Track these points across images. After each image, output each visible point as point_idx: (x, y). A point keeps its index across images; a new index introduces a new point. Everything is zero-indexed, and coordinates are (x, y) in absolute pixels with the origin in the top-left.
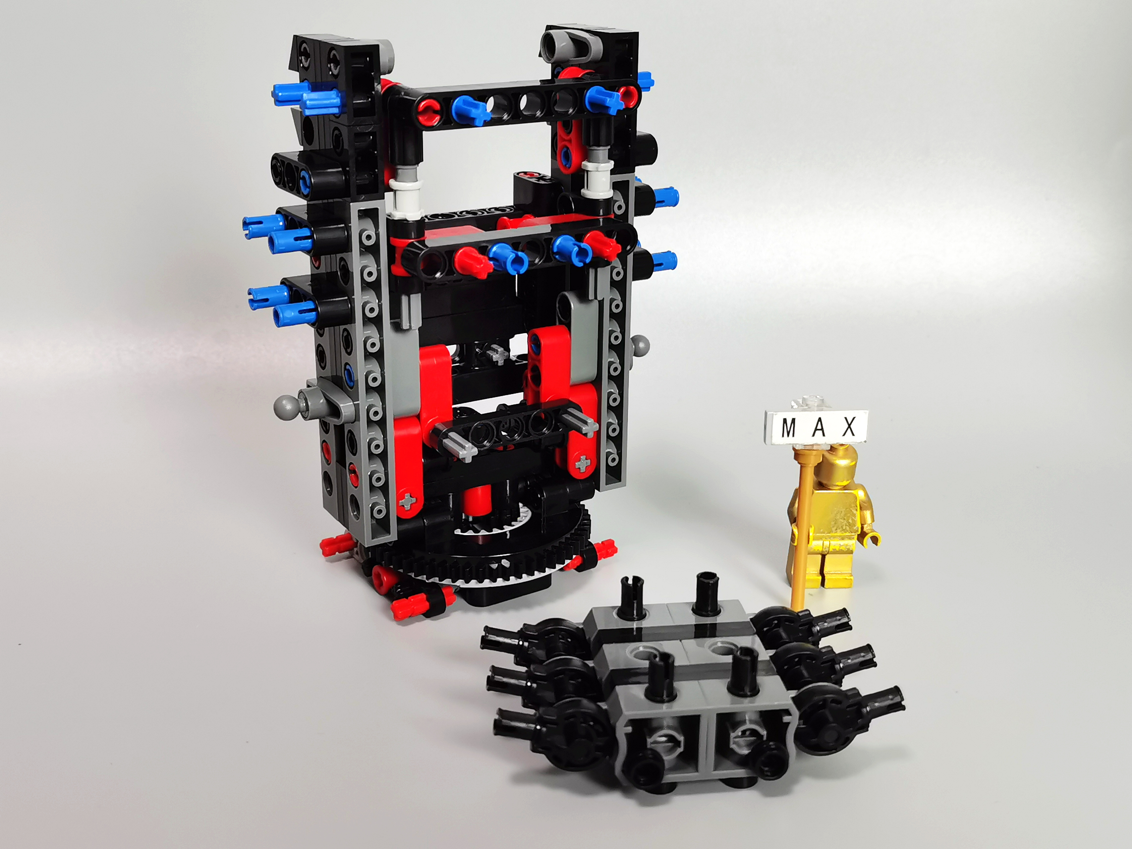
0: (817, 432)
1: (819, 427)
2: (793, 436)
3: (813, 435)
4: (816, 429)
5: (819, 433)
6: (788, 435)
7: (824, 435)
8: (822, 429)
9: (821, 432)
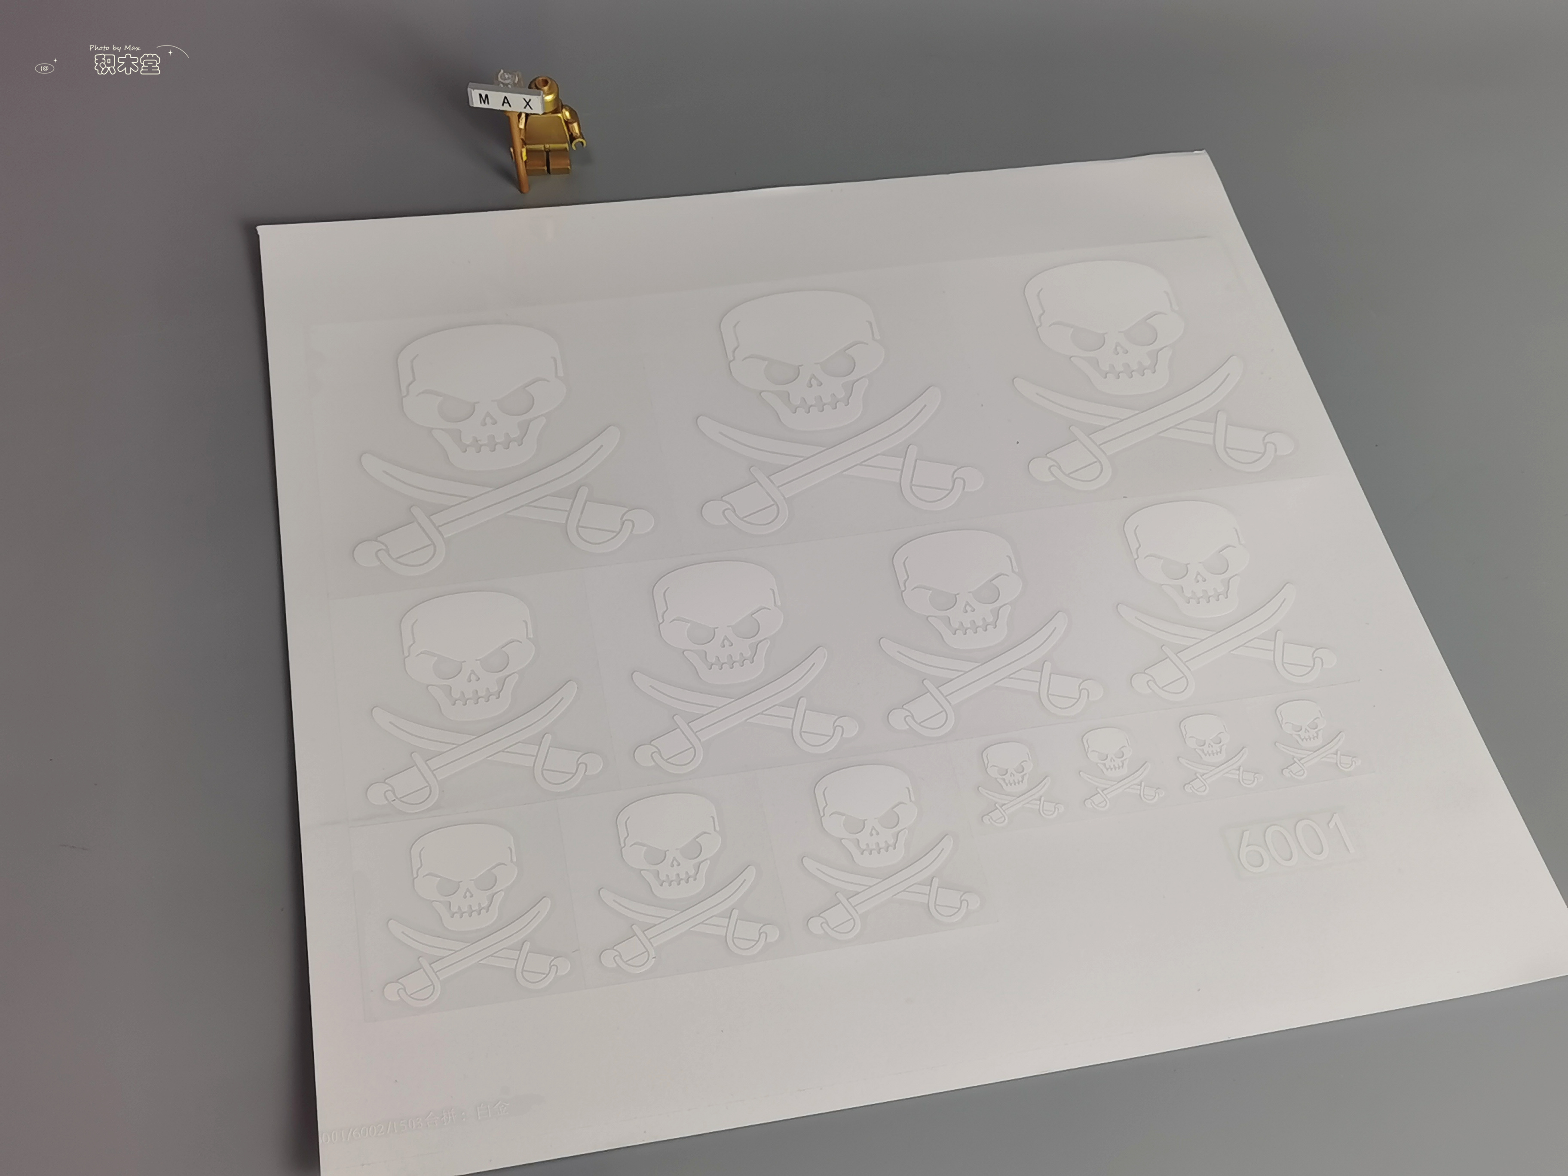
0: (505, 104)
1: (506, 101)
2: (488, 103)
3: (503, 105)
4: (504, 102)
5: (506, 105)
6: (484, 102)
7: (510, 106)
8: (508, 103)
9: (507, 105)
